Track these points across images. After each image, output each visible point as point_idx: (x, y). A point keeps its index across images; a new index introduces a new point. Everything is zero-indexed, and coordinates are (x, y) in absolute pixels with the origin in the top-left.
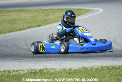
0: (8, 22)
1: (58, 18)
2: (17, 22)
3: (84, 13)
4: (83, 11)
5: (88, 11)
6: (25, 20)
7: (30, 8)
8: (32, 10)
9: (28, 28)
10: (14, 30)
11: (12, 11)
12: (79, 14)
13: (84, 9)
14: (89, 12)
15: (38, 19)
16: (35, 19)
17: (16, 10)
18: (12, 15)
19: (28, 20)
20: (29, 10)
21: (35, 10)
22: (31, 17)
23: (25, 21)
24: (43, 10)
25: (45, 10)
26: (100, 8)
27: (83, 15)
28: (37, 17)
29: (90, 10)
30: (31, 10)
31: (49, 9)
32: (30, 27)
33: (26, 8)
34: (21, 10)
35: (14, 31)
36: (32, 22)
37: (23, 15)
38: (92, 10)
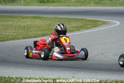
0: (23, 29)
1: (73, 28)
2: (31, 29)
3: (101, 25)
4: (99, 23)
5: (104, 23)
6: (40, 27)
7: (45, 16)
8: (48, 18)
9: (42, 35)
10: (28, 36)
11: (27, 18)
12: (96, 26)
13: (100, 21)
14: (106, 24)
15: (53, 27)
16: (50, 27)
17: (31, 17)
18: (27, 22)
19: (43, 28)
20: (44, 18)
21: (50, 17)
22: (45, 24)
23: (39, 29)
24: (59, 18)
25: (61, 18)
26: (116, 21)
27: (99, 27)
28: (52, 25)
29: (106, 22)
30: (46, 18)
31: (64, 18)
32: (44, 35)
33: (42, 16)
34: (36, 17)
35: (28, 38)
36: (47, 30)
37: (38, 22)
38: (109, 22)
